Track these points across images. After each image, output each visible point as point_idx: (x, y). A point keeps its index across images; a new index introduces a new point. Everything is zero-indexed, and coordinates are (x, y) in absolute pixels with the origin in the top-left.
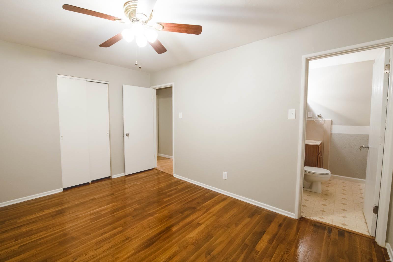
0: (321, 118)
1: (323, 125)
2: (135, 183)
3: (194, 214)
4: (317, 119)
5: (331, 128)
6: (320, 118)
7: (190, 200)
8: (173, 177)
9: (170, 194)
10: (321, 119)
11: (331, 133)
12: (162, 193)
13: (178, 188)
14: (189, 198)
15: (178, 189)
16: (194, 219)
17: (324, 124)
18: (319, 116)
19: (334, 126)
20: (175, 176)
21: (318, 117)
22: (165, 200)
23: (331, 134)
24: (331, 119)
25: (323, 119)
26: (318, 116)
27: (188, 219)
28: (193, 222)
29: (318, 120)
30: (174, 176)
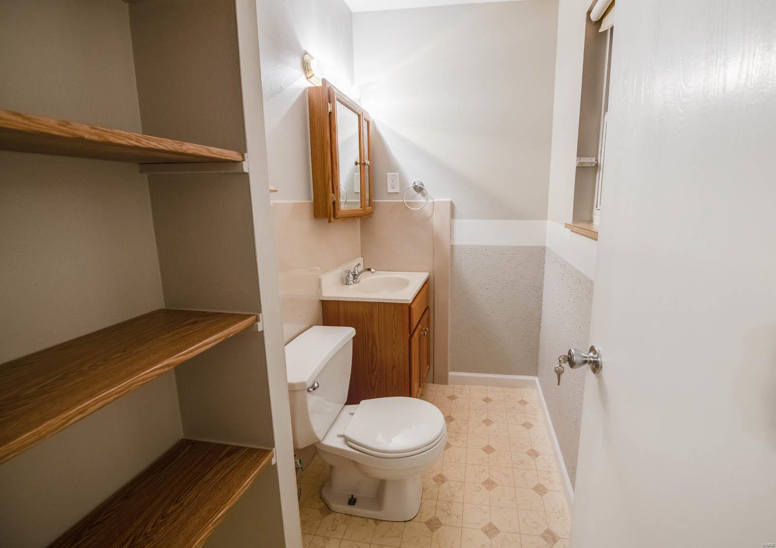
0: (424, 195)
1: (429, 219)
4: (413, 198)
5: (451, 229)
6: (420, 195)
10: (423, 200)
11: (451, 244)
17: (432, 215)
18: (419, 189)
19: (458, 222)
21: (416, 193)
23: (452, 247)
24: (449, 200)
25: (427, 200)
26: (415, 188)
29: (414, 203)
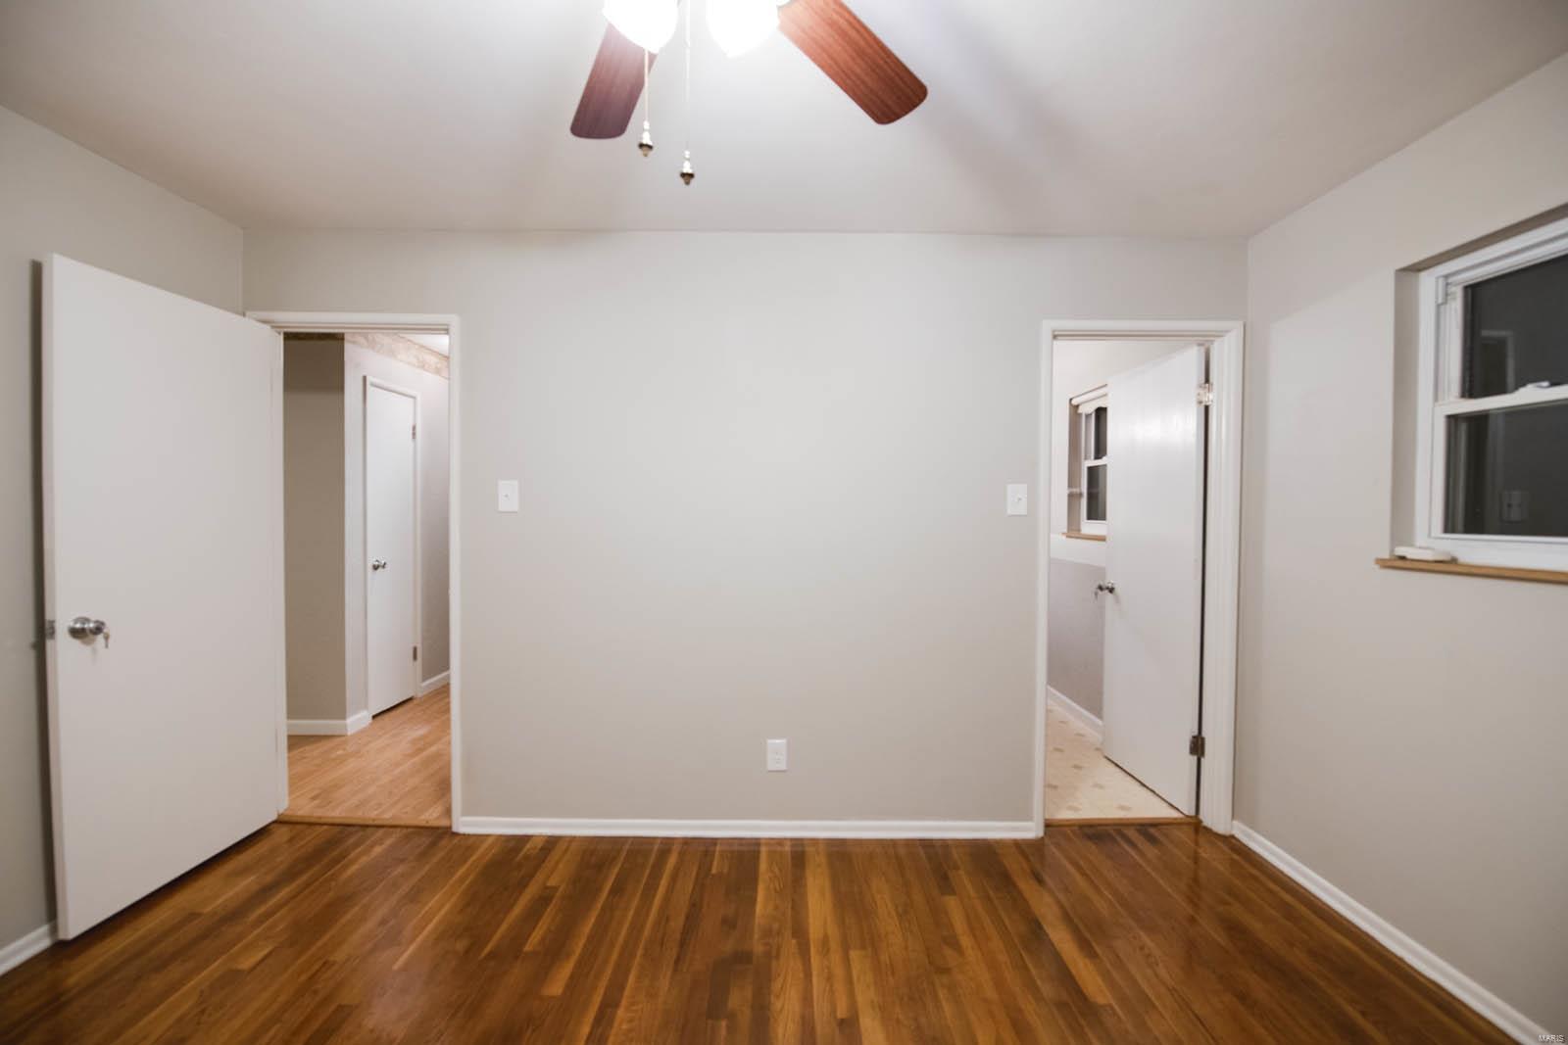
2: (216, 968)
3: (776, 986)
7: (677, 923)
8: (456, 834)
9: (543, 939)
12: (492, 955)
13: (555, 889)
14: (664, 917)
15: (558, 894)
16: (803, 1017)
20: (465, 824)
22: (556, 987)
27: (780, 1031)
28: (813, 1029)
30: (454, 829)
